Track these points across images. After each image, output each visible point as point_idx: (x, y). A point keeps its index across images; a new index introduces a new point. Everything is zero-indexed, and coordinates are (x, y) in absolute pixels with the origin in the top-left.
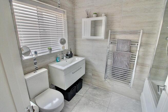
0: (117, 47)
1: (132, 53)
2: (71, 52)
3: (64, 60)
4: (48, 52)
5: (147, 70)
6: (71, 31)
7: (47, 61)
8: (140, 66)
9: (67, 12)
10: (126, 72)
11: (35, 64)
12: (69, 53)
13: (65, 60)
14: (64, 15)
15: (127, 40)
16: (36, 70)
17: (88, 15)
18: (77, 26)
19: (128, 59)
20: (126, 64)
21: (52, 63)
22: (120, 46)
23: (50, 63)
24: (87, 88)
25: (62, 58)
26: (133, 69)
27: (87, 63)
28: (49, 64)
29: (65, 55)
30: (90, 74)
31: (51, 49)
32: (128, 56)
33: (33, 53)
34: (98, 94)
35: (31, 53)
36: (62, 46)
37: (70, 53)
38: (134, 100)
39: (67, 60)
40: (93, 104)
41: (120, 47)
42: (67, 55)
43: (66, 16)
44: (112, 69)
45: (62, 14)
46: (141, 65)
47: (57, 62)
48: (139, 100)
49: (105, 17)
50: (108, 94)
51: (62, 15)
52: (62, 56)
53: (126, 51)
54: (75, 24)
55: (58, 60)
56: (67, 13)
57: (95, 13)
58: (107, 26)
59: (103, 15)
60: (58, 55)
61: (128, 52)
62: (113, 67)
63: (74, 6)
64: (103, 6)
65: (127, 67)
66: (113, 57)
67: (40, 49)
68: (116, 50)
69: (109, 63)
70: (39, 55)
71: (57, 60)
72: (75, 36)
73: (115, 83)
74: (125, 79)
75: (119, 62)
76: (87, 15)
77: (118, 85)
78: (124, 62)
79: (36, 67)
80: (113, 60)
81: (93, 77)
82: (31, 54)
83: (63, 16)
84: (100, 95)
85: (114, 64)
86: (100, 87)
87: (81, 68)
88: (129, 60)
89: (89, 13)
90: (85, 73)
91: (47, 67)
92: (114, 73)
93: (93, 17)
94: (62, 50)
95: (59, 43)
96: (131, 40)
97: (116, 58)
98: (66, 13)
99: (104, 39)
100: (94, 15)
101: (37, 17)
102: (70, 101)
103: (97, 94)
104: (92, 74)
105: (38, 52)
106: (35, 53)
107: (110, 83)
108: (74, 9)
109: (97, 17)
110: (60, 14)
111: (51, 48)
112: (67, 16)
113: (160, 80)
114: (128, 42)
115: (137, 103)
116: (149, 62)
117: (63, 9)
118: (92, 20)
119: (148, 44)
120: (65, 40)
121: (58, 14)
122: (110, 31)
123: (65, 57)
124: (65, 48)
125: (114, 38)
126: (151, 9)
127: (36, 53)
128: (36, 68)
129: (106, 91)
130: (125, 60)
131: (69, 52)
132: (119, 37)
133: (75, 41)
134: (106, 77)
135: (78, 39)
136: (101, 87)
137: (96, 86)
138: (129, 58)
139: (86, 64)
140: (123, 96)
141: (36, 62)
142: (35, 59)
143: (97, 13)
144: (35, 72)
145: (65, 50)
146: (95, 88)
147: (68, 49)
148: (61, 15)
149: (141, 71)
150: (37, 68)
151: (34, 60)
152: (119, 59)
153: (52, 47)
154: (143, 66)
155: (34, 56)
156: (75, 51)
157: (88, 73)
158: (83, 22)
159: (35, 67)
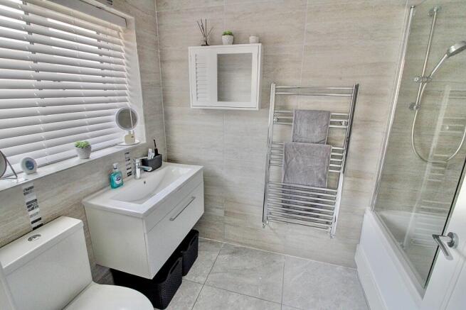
0: (294, 132)
1: (334, 145)
2: (156, 151)
3: (135, 178)
4: (77, 156)
5: (370, 186)
6: (152, 85)
7: (76, 190)
8: (352, 179)
9: (136, 21)
10: (319, 197)
11: (31, 205)
12: (151, 155)
13: (140, 178)
14: (124, 31)
15: (321, 111)
16: (35, 229)
17: (205, 36)
18: (172, 70)
19: (324, 162)
20: (320, 176)
21: (94, 195)
22: (303, 129)
23: (88, 195)
24: (214, 255)
25: (130, 174)
26: (336, 189)
27: (209, 182)
28: (84, 200)
29: (138, 161)
30: (219, 212)
31: (87, 149)
32: (325, 154)
33: (18, 167)
34: (247, 267)
35: (8, 167)
36: (126, 132)
37: (154, 154)
38: (340, 268)
39: (146, 180)
40: (238, 301)
41: (303, 132)
42: (144, 162)
43: (133, 34)
44: (283, 192)
45: (120, 27)
46: (354, 177)
47: (113, 187)
48: (351, 266)
49: (260, 44)
50: (274, 262)
51: (120, 31)
52: (129, 166)
53: (318, 140)
54: (163, 61)
55: (118, 182)
56: (138, 26)
57: (227, 31)
58: (264, 71)
59: (252, 39)
60: (115, 165)
61: (324, 143)
62: (283, 186)
63: (157, 6)
64: (250, 13)
65: (321, 184)
66: (283, 160)
67: (44, 148)
68: (292, 140)
69: (273, 178)
70: (42, 172)
71: (111, 181)
72: (165, 100)
73: (290, 230)
74: (318, 217)
75: (301, 172)
76: (202, 38)
77: (300, 235)
78: (315, 172)
79: (36, 218)
80: (284, 168)
81: (227, 219)
82: (9, 171)
83: (124, 36)
84: (252, 269)
85: (286, 179)
86: (250, 245)
87: (194, 198)
88: (326, 165)
89: (208, 30)
90: (203, 212)
91: (78, 209)
92: (289, 202)
93: (222, 44)
94: (125, 146)
95: (115, 123)
96: (329, 112)
97: (294, 160)
98: (133, 25)
99: (257, 109)
100: (225, 38)
101: (27, 33)
102: (168, 308)
103: (245, 269)
104: (225, 212)
105: (38, 161)
106: (27, 167)
107: (277, 231)
108: (159, 15)
109: (233, 44)
110: (113, 29)
111: (87, 143)
112: (138, 37)
113: (400, 210)
114: (323, 117)
115: (349, 275)
116: (374, 166)
117: (122, 10)
118: (219, 53)
119: (371, 121)
120: (134, 114)
121: (106, 26)
122: (273, 86)
123: (138, 171)
124: (137, 141)
125: (284, 107)
126: (377, 30)
127: (29, 165)
128: (33, 222)
129: (268, 254)
130: (316, 167)
131: (150, 150)
132: (299, 103)
133: (167, 116)
134: (265, 216)
135: (175, 109)
136: (253, 246)
137: (236, 245)
138: (327, 160)
139: (205, 183)
140: (314, 261)
141: (36, 200)
142: (28, 190)
143: (233, 32)
144: (34, 237)
145: (136, 148)
146: (236, 252)
147: (145, 142)
148: (116, 32)
149: (355, 192)
150: (40, 219)
151: (25, 194)
152: (301, 162)
153: (89, 141)
154: (359, 178)
155: (22, 179)
156: (169, 148)
157: (213, 210)
158: (193, 58)
159: (32, 219)
